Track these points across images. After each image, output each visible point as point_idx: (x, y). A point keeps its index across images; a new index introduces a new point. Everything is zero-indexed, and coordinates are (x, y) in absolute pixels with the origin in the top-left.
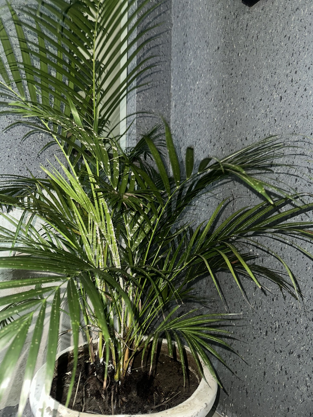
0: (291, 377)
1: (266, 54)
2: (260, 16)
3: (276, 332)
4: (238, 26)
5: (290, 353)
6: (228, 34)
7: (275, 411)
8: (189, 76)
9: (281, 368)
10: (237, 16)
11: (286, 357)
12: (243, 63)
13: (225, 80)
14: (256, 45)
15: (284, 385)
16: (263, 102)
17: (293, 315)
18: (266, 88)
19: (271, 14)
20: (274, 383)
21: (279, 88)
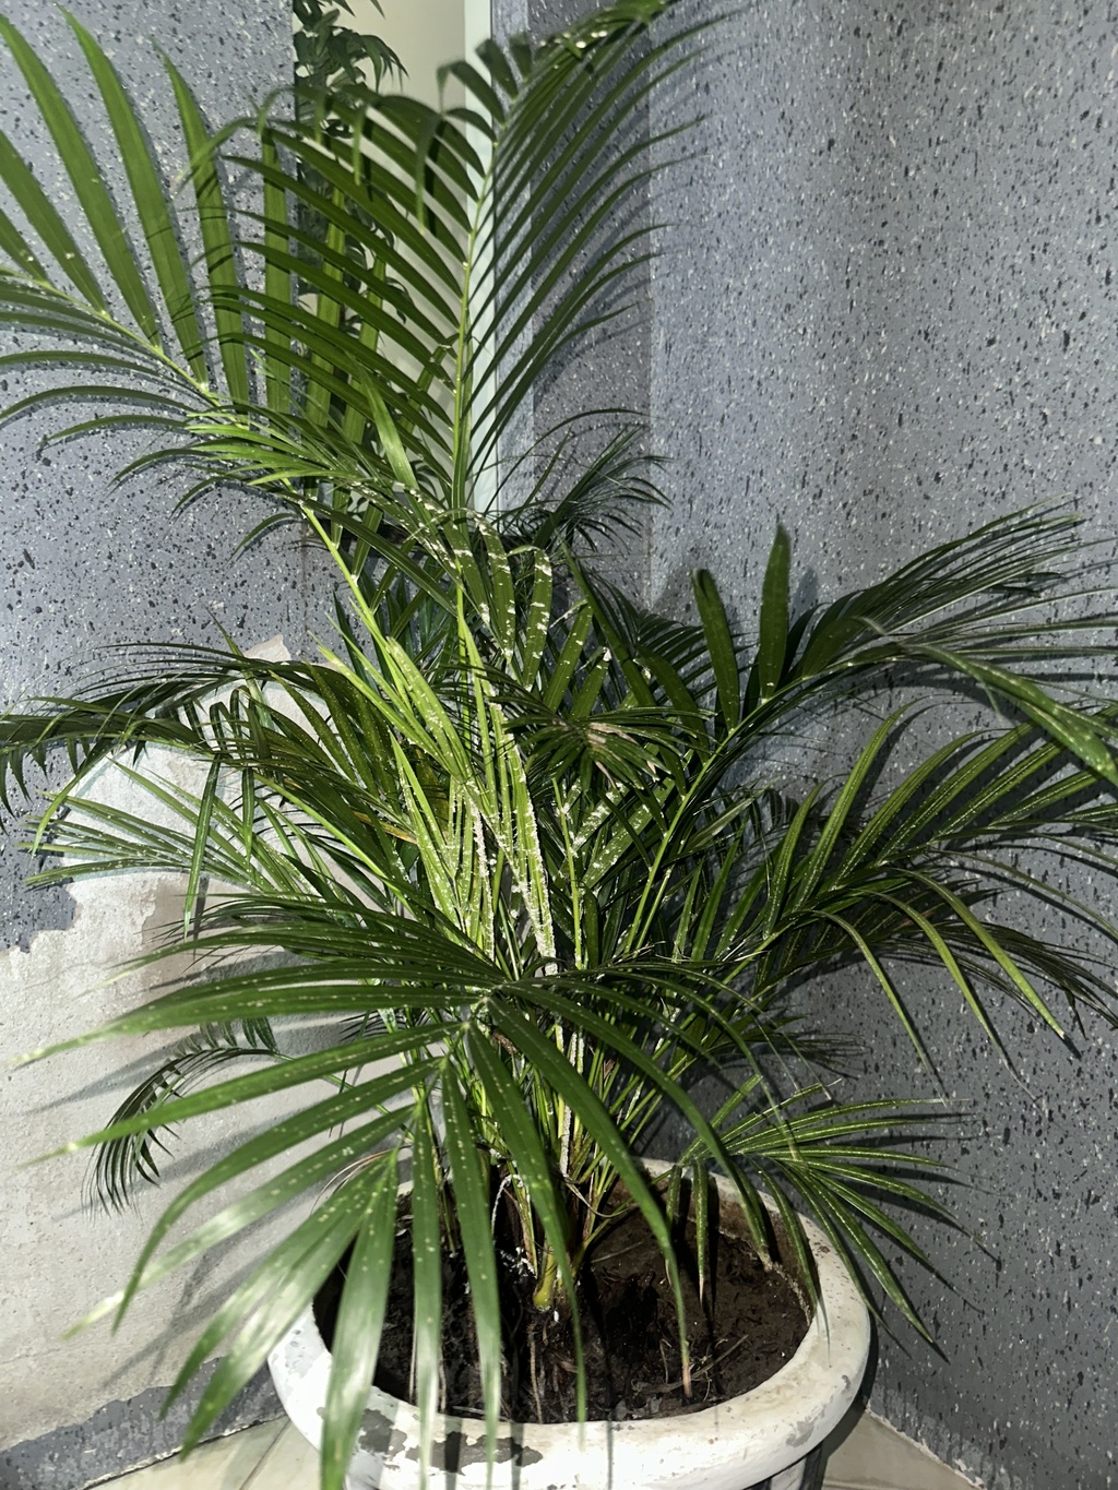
0: (1090, 1278)
1: (1012, 176)
2: (991, 33)
3: (1039, 1133)
4: (905, 67)
5: (1087, 1202)
6: (867, 92)
7: (1035, 1383)
8: (718, 241)
9: (1055, 1248)
10: (901, 27)
11: (1073, 1214)
12: (925, 201)
13: (857, 262)
14: (974, 138)
15: (1065, 1300)
16: (999, 351)
17: (1099, 1079)
18: (1012, 301)
19: (1032, 30)
20: (1034, 1296)
21: (1059, 303)
